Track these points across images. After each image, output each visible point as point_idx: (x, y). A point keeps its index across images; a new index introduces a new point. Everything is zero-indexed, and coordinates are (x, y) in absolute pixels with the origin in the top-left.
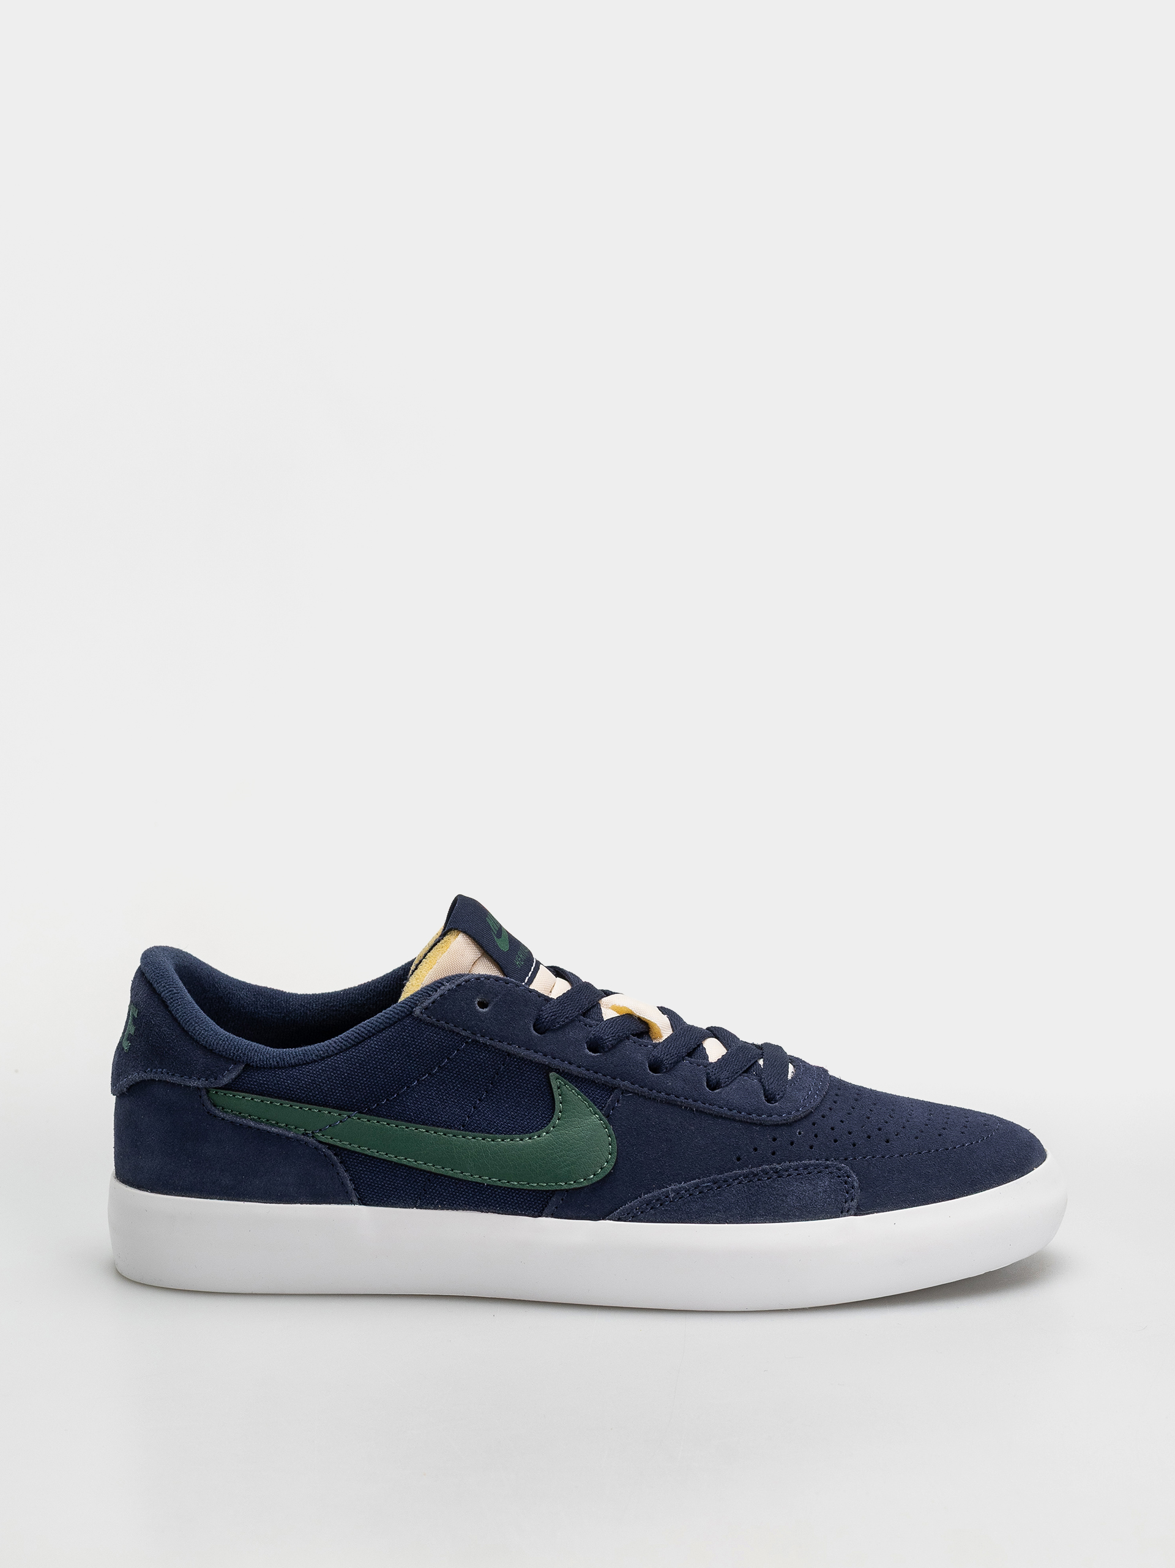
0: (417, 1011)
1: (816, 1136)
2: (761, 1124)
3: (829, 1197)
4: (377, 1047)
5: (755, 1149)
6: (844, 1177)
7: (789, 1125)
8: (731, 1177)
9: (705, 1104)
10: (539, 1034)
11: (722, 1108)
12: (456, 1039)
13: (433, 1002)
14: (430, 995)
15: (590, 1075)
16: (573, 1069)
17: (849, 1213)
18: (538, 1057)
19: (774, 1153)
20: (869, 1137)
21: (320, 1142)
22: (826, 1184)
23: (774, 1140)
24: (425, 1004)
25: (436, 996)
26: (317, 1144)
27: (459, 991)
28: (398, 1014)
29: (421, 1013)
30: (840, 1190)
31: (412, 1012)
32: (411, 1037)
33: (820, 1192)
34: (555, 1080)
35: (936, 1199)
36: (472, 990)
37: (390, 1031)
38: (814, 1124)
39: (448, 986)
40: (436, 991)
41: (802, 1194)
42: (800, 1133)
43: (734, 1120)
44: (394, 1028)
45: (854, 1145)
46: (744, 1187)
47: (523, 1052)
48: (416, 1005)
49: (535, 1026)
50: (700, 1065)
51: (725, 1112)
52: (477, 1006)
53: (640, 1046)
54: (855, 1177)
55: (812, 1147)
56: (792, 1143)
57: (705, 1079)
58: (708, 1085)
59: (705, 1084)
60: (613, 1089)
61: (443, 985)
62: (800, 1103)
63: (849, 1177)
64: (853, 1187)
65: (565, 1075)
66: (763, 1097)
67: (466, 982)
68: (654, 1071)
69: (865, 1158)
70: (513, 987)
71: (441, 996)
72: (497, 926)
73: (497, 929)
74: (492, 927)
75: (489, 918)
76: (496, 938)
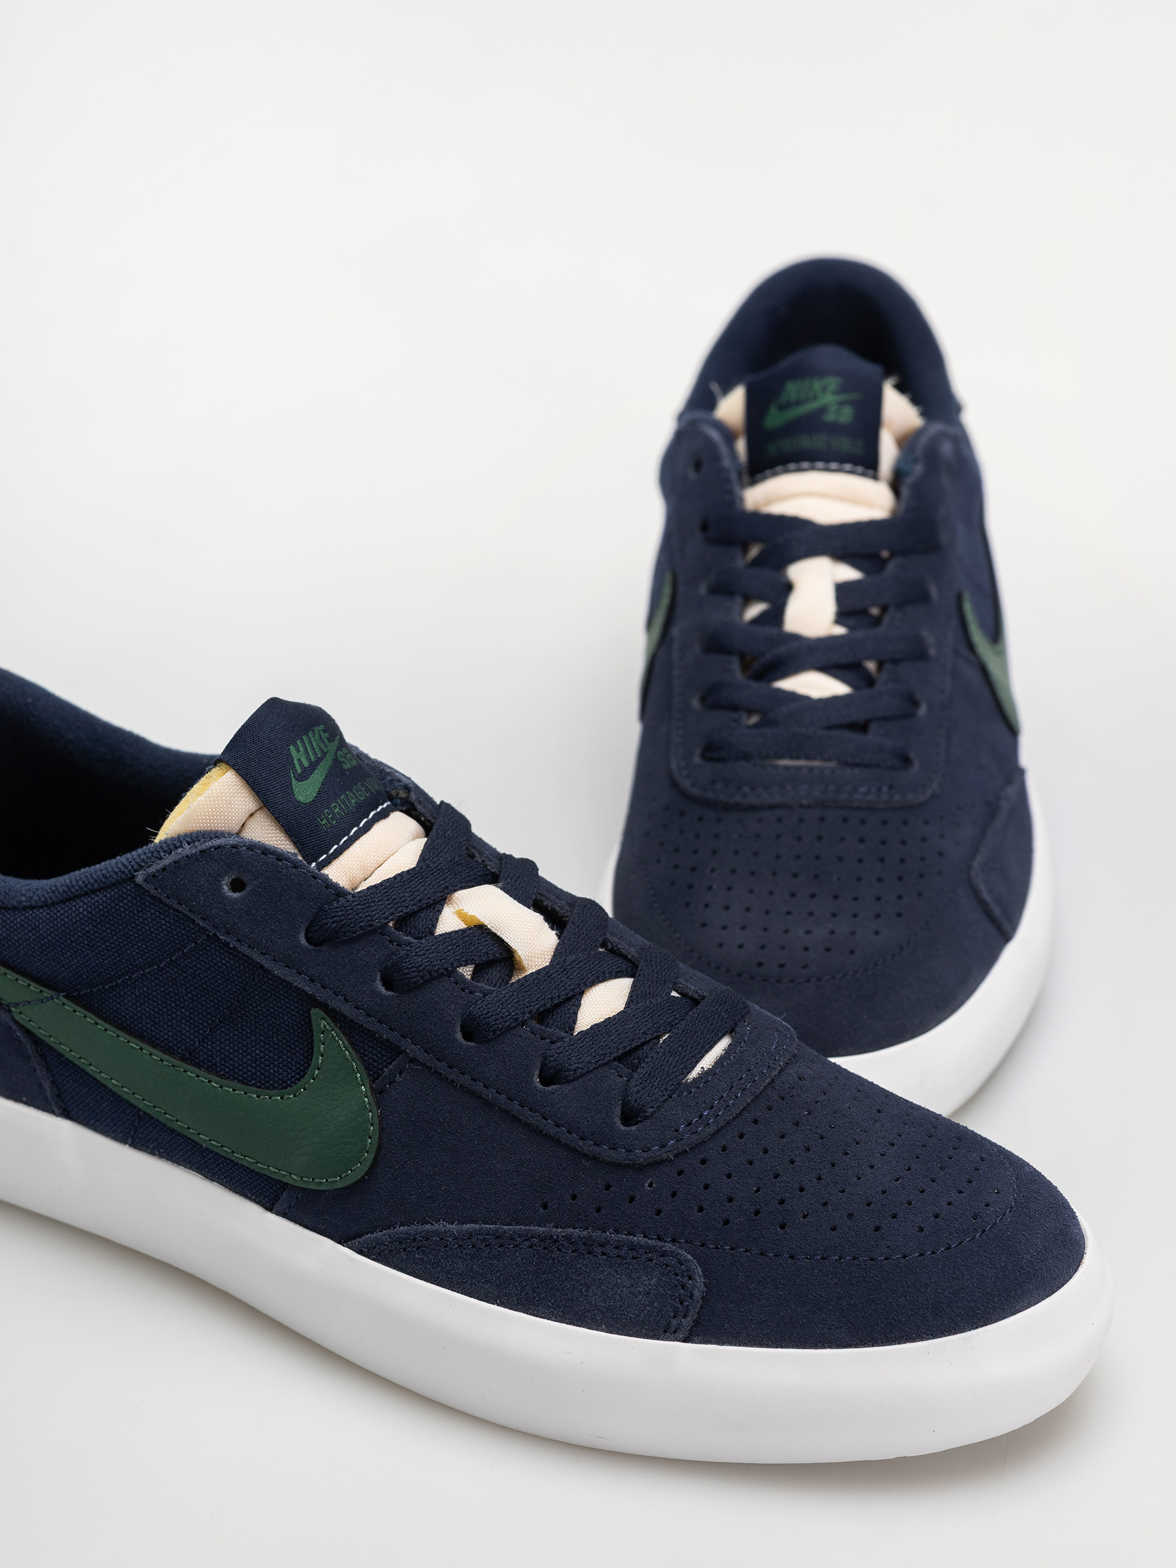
0: (140, 877)
1: (674, 1195)
2: (594, 1158)
3: (651, 1304)
4: (85, 913)
5: (574, 1197)
6: (683, 1277)
7: (640, 1168)
8: (520, 1236)
9: (522, 1107)
10: (311, 944)
11: (546, 1120)
12: (193, 929)
13: (164, 869)
14: (161, 859)
15: (370, 1024)
16: (347, 1009)
17: (677, 1335)
18: (300, 982)
19: (598, 1210)
20: (757, 1213)
21: (16, 1022)
22: (652, 1282)
23: (608, 1187)
24: (151, 870)
25: (168, 860)
26: (11, 1024)
27: (201, 862)
28: (117, 873)
29: (145, 880)
30: (671, 1296)
31: (134, 877)
32: (131, 912)
33: (640, 1293)
34: (322, 1023)
35: (820, 1342)
36: (219, 863)
37: (106, 896)
38: (680, 1173)
39: (187, 850)
40: (170, 853)
41: (612, 1289)
42: (650, 1185)
43: (558, 1141)
44: (110, 893)
45: (726, 1223)
46: (534, 1255)
47: (279, 971)
48: (141, 867)
49: (307, 932)
50: (545, 1039)
51: (549, 1126)
52: (226, 888)
53: (463, 990)
54: (700, 1280)
55: (659, 1213)
56: (632, 1199)
57: (538, 1064)
58: (540, 1076)
59: (537, 1072)
60: (398, 1051)
61: (181, 846)
62: (677, 1131)
63: (690, 1278)
64: (691, 1297)
65: (335, 1016)
66: (618, 1111)
67: (215, 849)
68: (467, 1036)
69: (732, 1249)
70: (287, 867)
71: (175, 862)
72: (315, 753)
73: (306, 764)
74: (296, 762)
75: (304, 738)
76: (294, 782)
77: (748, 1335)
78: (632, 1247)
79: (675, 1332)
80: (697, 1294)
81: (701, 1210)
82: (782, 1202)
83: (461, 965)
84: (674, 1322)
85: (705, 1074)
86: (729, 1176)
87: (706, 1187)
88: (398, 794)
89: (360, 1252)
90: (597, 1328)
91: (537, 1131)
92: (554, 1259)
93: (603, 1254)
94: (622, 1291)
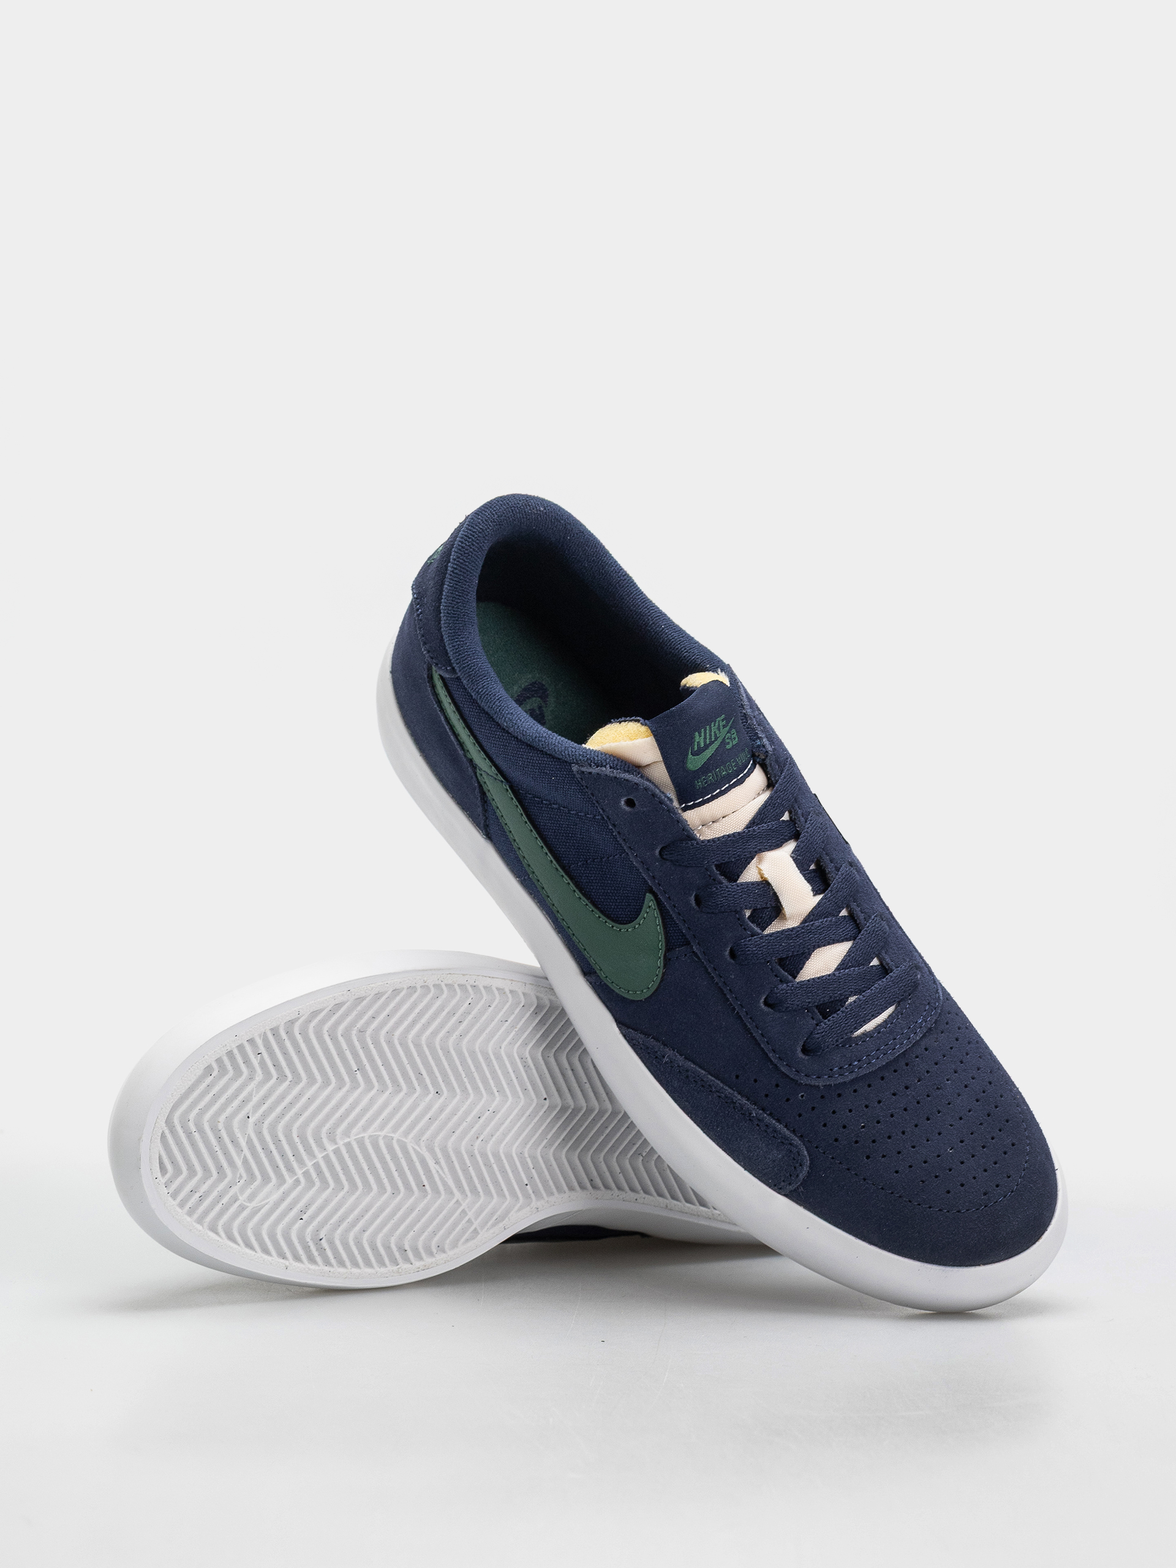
0: (575, 768)
1: (813, 1108)
2: (776, 1066)
3: (773, 1167)
4: (537, 762)
5: (755, 1081)
6: (797, 1162)
7: (798, 1084)
8: (716, 1087)
9: (747, 1013)
10: (661, 857)
11: (758, 1028)
13: (590, 773)
14: (591, 767)
15: (679, 921)
16: (668, 904)
17: (783, 1191)
18: (646, 875)
19: (767, 1096)
20: (857, 1142)
22: (779, 1156)
23: (777, 1086)
24: (583, 769)
25: (594, 770)
26: (473, 776)
27: (613, 782)
28: (563, 754)
29: (577, 772)
30: (786, 1169)
31: (571, 764)
33: (769, 1158)
34: (649, 901)
36: (623, 789)
37: (552, 762)
38: (822, 1098)
39: (608, 771)
40: (597, 767)
41: (755, 1148)
42: (802, 1096)
43: (759, 1045)
44: (555, 762)
45: (836, 1140)
46: (720, 1103)
47: (636, 862)
48: (578, 763)
49: (662, 849)
50: (778, 977)
51: (757, 1034)
52: (623, 803)
53: (741, 925)
54: (806, 1169)
55: (800, 1115)
56: (788, 1100)
57: (767, 993)
58: (765, 999)
59: (764, 998)
60: (688, 943)
61: (605, 766)
62: (831, 1070)
63: (801, 1165)
64: (798, 1176)
65: (659, 903)
66: (801, 1043)
67: (624, 780)
68: (733, 954)
69: (833, 1158)
70: (664, 810)
71: (598, 774)
72: (710, 738)
73: (702, 745)
74: (696, 743)
75: (708, 727)
76: (690, 756)
77: (821, 1211)
78: (775, 1131)
79: (781, 1189)
80: (801, 1176)
81: (825, 1125)
82: (874, 1141)
83: (746, 909)
84: (782, 1184)
85: (865, 1034)
86: (850, 1111)
87: (834, 1112)
88: (759, 755)
89: (625, 1036)
90: (739, 1162)
91: (748, 1031)
92: (729, 1112)
93: (758, 1125)
94: (759, 1152)
